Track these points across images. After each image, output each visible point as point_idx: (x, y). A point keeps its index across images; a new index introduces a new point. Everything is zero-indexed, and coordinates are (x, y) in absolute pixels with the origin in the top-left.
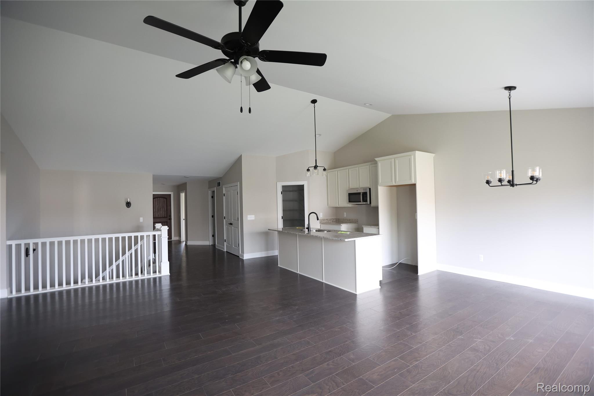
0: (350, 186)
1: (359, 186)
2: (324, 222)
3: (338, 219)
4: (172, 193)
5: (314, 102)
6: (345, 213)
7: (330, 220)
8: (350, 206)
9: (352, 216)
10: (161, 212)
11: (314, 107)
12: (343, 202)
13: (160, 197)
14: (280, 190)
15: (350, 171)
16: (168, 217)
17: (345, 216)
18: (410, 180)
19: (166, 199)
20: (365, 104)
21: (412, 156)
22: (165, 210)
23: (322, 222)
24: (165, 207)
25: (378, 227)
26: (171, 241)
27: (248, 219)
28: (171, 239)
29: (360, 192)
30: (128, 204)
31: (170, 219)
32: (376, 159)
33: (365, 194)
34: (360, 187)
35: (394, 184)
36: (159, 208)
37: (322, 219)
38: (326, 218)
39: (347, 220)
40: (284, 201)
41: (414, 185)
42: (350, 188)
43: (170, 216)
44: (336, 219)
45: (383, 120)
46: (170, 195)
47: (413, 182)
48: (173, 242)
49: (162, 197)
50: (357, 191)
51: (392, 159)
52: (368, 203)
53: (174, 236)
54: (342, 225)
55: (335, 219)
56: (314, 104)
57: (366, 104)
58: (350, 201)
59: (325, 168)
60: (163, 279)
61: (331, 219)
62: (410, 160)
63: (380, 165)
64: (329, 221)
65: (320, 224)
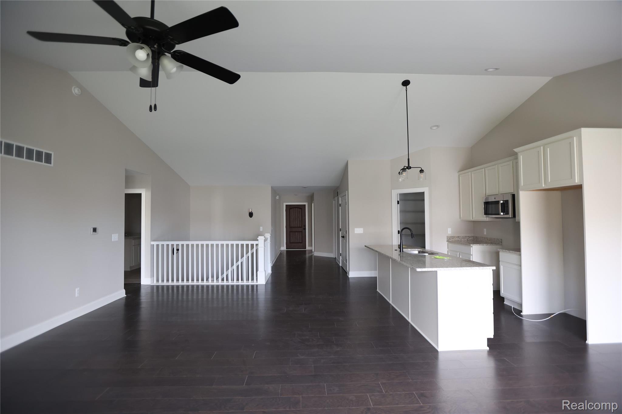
0: (487, 192)
1: (499, 193)
2: (454, 240)
3: (476, 237)
4: (306, 204)
5: (406, 83)
6: (485, 230)
7: (464, 238)
8: (487, 220)
9: (495, 234)
10: (297, 222)
11: (406, 91)
12: (478, 214)
13: (296, 208)
14: (395, 199)
15: (487, 171)
16: (303, 227)
17: (485, 233)
18: (572, 178)
19: (301, 209)
20: (486, 70)
21: (575, 138)
22: (301, 219)
23: (450, 240)
24: (300, 217)
25: (519, 253)
26: (306, 251)
27: (356, 232)
28: (306, 248)
29: (498, 200)
30: (251, 215)
31: (305, 229)
32: (516, 150)
33: (506, 202)
34: (501, 193)
35: (544, 186)
36: (295, 218)
37: (451, 237)
38: (457, 235)
39: (488, 239)
40: (401, 211)
41: (579, 188)
42: (487, 195)
43: (305, 226)
44: (473, 237)
45: (538, 89)
46: (305, 205)
47: (577, 182)
48: (307, 252)
49: (298, 208)
50: (495, 198)
51: (541, 146)
52: (510, 215)
53: (309, 246)
54: (472, 247)
55: (471, 236)
56: (405, 87)
57: (489, 70)
58: (486, 213)
59: (423, 169)
60: (259, 288)
61: (466, 237)
62: (571, 145)
63: (521, 158)
64: (462, 240)
65: (447, 243)
